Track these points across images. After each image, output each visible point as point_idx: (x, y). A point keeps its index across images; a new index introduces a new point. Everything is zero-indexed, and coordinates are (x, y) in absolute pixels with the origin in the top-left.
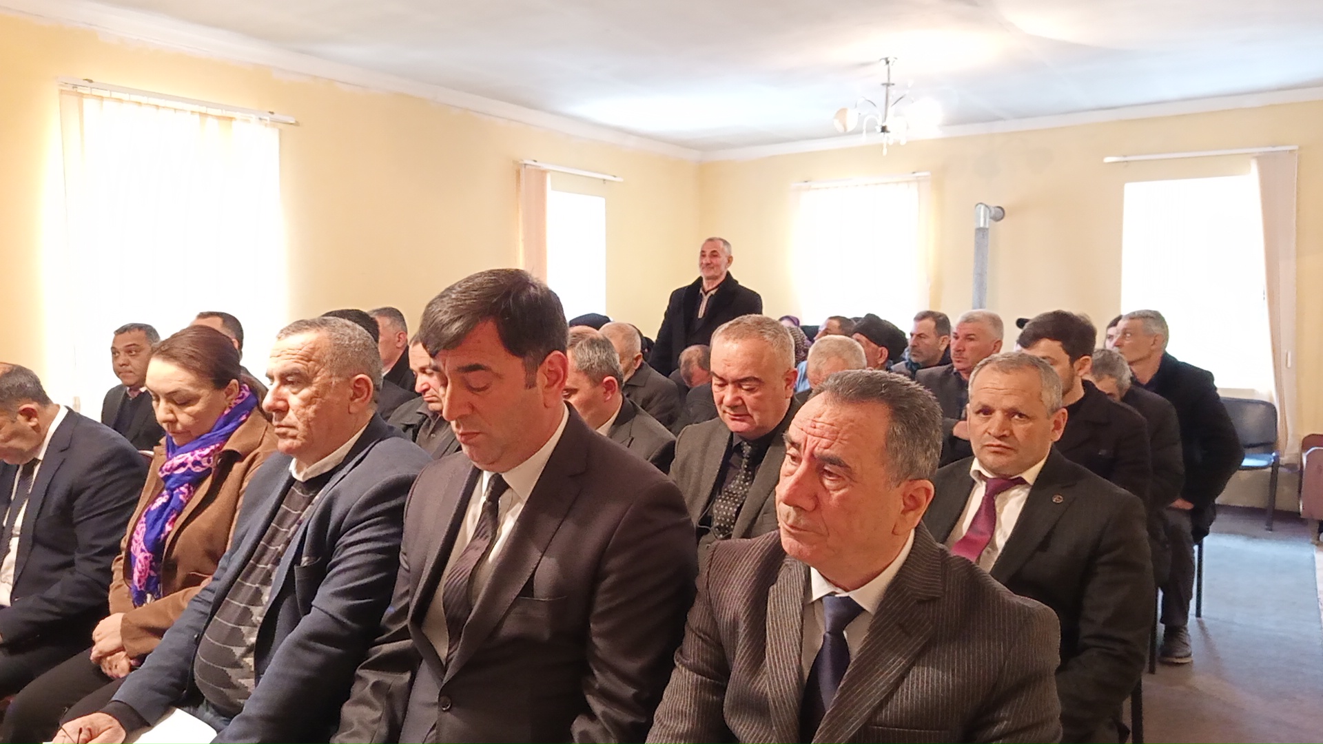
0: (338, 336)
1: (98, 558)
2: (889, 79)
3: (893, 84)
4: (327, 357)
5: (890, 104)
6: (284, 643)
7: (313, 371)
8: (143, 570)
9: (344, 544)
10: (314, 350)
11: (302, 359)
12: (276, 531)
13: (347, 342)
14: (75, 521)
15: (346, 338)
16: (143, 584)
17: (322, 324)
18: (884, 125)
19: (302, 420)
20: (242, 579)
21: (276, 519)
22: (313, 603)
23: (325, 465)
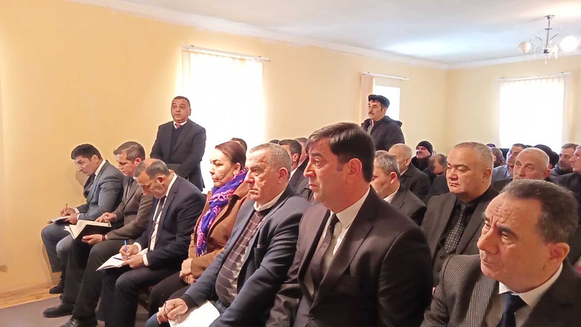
0: (274, 151)
1: (185, 236)
2: (549, 27)
3: (552, 29)
4: (269, 160)
5: (549, 39)
6: (249, 280)
7: (264, 166)
8: (200, 240)
9: (274, 240)
10: (264, 157)
11: (260, 161)
12: (248, 231)
13: (277, 154)
14: (177, 221)
15: (277, 152)
16: (200, 246)
17: (268, 146)
18: (546, 49)
19: (260, 186)
20: (234, 250)
21: (248, 226)
22: (261, 264)
23: (268, 206)
